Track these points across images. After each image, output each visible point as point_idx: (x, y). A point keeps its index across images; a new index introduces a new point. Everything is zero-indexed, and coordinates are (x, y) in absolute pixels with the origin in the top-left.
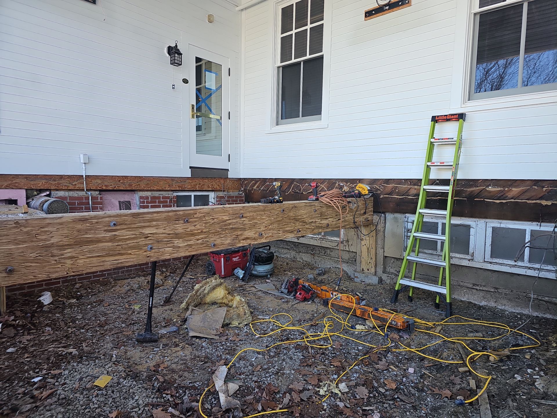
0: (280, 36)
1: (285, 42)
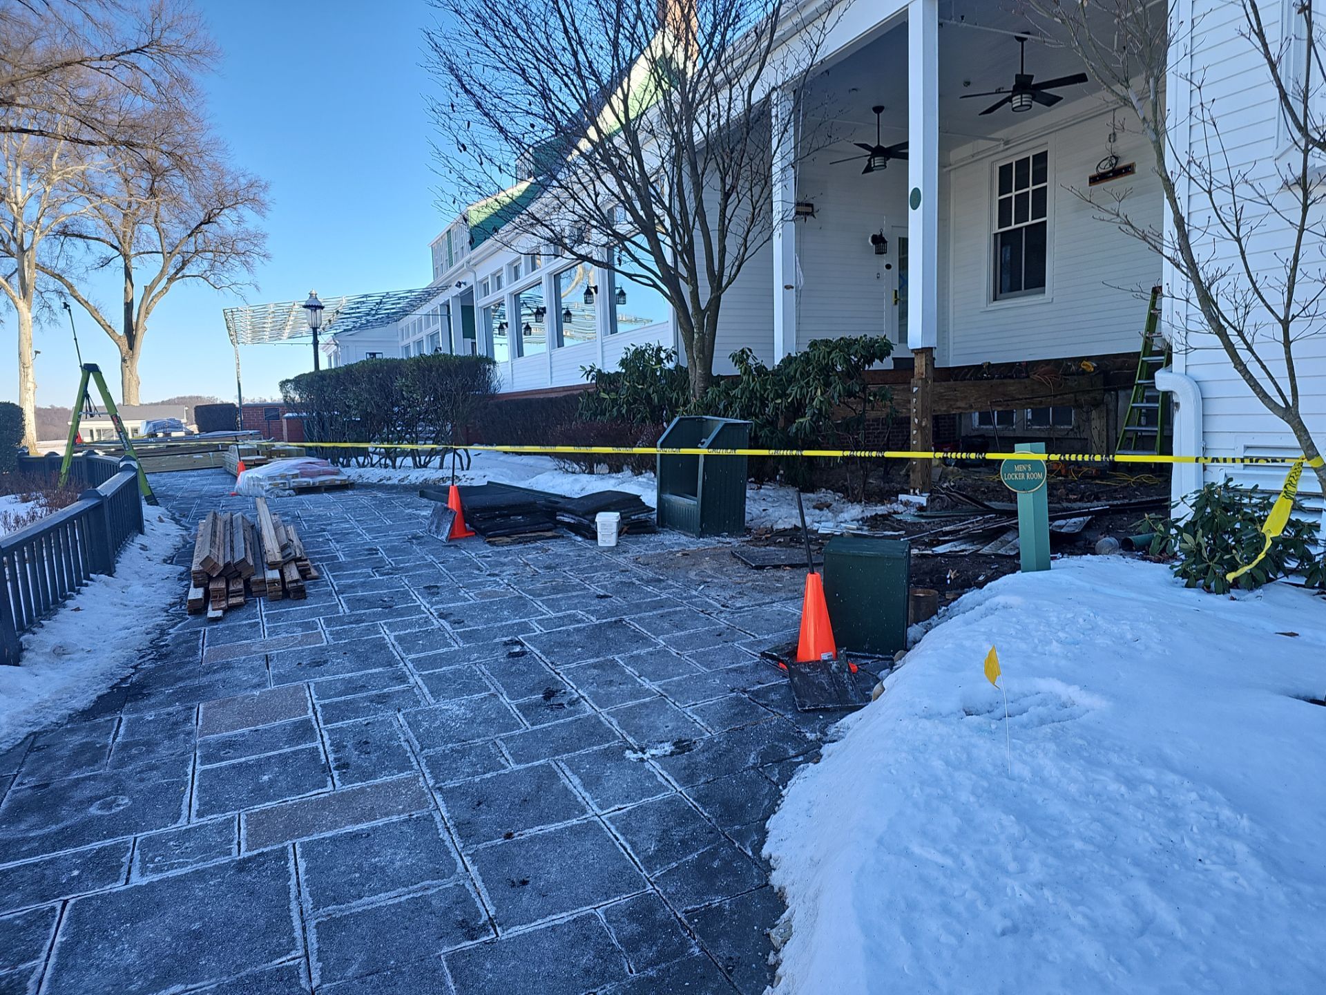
0: (997, 198)
1: (1004, 205)
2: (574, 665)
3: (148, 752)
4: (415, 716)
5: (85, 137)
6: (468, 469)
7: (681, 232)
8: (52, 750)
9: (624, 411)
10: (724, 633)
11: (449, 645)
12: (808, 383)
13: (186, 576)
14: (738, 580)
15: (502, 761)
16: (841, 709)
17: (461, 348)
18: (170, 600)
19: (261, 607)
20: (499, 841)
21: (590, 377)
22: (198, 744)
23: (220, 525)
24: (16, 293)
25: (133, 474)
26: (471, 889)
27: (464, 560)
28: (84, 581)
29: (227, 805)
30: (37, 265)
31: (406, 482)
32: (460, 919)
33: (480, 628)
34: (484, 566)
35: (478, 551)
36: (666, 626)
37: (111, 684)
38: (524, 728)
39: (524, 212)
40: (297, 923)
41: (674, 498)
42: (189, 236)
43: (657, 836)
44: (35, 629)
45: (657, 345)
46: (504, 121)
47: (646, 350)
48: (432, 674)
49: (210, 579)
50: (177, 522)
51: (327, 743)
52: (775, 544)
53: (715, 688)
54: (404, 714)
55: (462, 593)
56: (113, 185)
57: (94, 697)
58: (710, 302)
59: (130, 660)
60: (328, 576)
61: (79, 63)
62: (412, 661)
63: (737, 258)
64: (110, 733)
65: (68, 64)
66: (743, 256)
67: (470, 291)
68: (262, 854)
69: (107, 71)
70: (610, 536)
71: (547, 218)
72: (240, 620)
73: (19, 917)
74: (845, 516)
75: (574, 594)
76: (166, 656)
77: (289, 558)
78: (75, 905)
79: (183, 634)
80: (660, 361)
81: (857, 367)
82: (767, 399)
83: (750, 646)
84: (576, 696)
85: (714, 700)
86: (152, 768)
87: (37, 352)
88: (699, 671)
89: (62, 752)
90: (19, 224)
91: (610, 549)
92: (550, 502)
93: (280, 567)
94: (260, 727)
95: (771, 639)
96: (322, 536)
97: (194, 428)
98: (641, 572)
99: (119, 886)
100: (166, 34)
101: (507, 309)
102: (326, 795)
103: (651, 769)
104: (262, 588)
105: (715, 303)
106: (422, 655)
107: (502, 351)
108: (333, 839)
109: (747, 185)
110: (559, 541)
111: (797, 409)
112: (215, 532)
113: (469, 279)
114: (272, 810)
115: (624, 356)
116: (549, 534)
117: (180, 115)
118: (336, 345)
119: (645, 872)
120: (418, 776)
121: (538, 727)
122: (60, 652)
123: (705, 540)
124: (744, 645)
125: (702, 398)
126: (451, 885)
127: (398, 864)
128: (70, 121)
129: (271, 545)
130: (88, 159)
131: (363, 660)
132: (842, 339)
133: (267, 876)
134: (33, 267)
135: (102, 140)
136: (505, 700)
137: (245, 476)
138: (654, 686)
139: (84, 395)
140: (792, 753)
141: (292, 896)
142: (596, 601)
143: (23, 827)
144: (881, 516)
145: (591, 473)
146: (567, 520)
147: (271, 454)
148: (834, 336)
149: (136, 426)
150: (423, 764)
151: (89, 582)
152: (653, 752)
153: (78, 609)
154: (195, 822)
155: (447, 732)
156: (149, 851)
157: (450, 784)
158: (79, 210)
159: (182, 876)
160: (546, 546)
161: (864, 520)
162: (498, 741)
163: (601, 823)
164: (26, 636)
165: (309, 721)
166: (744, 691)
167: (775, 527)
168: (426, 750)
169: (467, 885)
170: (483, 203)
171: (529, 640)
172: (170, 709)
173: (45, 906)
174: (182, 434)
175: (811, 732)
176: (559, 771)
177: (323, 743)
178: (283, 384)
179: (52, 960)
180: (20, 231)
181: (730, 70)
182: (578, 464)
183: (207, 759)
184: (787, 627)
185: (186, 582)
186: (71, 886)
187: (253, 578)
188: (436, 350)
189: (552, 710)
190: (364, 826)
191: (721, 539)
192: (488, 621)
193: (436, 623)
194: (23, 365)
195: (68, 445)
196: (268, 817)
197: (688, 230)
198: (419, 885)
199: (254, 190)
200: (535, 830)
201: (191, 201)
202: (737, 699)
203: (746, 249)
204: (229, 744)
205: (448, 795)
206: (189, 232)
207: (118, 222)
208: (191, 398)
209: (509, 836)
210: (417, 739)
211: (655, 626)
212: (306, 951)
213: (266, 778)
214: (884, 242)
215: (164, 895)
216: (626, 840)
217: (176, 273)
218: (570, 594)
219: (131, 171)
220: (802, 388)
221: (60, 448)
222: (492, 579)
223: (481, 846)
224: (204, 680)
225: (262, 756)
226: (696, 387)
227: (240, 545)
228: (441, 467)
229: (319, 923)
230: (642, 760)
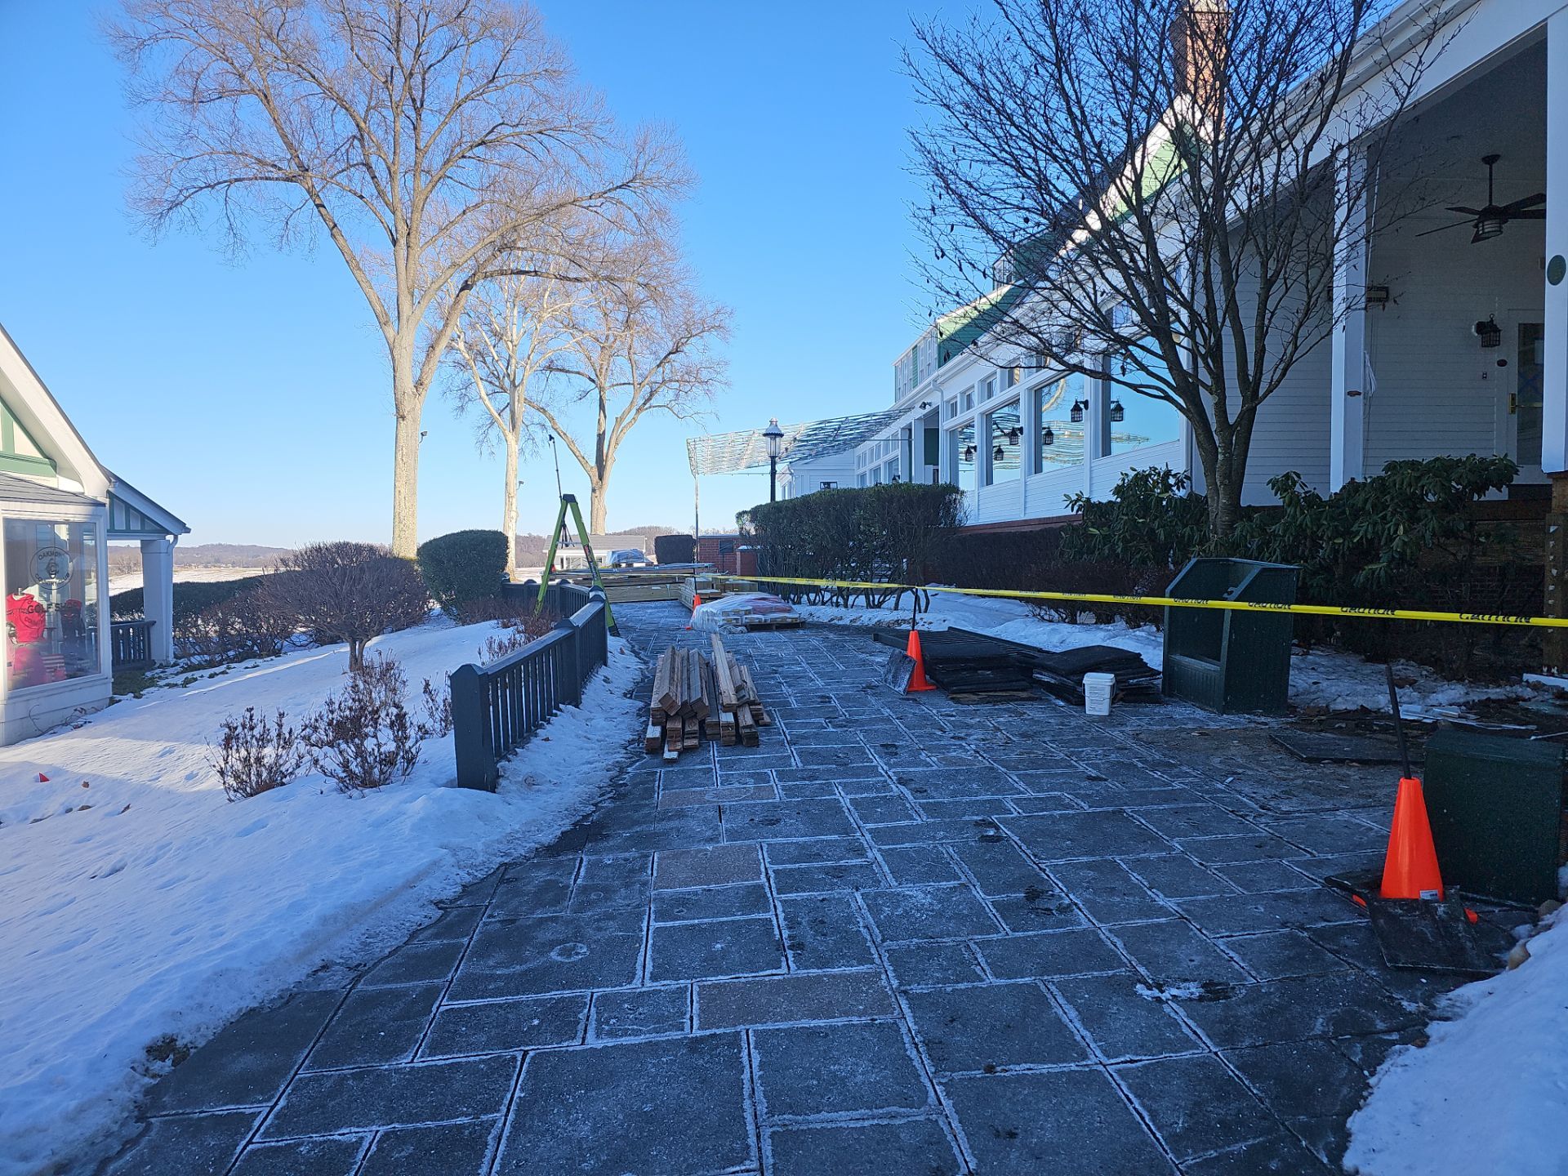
2: (1061, 862)
3: (606, 899)
4: (875, 899)
5: (572, 275)
6: (926, 612)
7: (1207, 331)
8: (519, 884)
9: (1119, 550)
10: (1266, 844)
11: (912, 818)
12: (1384, 518)
13: (645, 711)
14: (1282, 774)
15: (978, 969)
16: (1455, 973)
17: (922, 476)
18: (629, 737)
19: (714, 752)
20: (978, 1074)
21: (1076, 508)
22: (653, 897)
23: (678, 660)
24: (507, 426)
25: (601, 605)
26: (946, 1128)
27: (925, 717)
28: (554, 711)
29: (680, 972)
30: (526, 399)
31: (858, 623)
32: (935, 1165)
33: (946, 800)
34: (948, 727)
35: (940, 709)
36: (1183, 825)
37: (574, 820)
38: (1003, 933)
39: (1007, 319)
40: (750, 1128)
41: (1187, 660)
42: (658, 366)
43: (1185, 1108)
44: (510, 756)
45: (1164, 469)
46: (991, 219)
47: (1150, 475)
48: (892, 850)
49: (668, 717)
50: (637, 655)
51: (781, 916)
52: (1333, 730)
53: (1258, 918)
54: (862, 895)
55: (923, 756)
56: (593, 321)
57: (558, 833)
58: (1241, 416)
59: (591, 797)
60: (780, 723)
61: (572, 203)
62: (870, 831)
63: (1281, 360)
64: (571, 873)
65: (562, 206)
66: (1292, 356)
67: (936, 412)
68: (714, 1036)
69: (594, 209)
70: (1100, 703)
71: (1034, 325)
72: (694, 764)
73: (483, 1061)
74: (1441, 697)
75: (1059, 771)
76: (625, 795)
77: (744, 702)
78: (532, 1058)
79: (640, 774)
80: (1168, 488)
81: (1460, 497)
82: (1321, 538)
83: (1306, 865)
84: (1067, 901)
85: (1258, 934)
86: (609, 917)
87: (521, 483)
88: (1232, 892)
89: (529, 887)
90: (513, 361)
91: (1102, 719)
92: (1026, 655)
93: (734, 709)
94: (712, 886)
95: (1338, 861)
96: (773, 678)
97: (653, 558)
98: (1143, 751)
99: (575, 1045)
100: (648, 167)
101: (977, 431)
102: (780, 977)
103: (1172, 1014)
104: (716, 731)
105: (1248, 416)
106: (881, 825)
107: (968, 478)
108: (789, 1033)
109: (1301, 268)
110: (1036, 705)
111: (1367, 551)
112: (674, 668)
113: (935, 399)
114: (724, 985)
115: (1120, 483)
116: (1024, 695)
117: (657, 245)
118: (791, 474)
119: (1170, 1155)
120: (880, 973)
121: (1020, 934)
122: (530, 782)
123: (1231, 717)
124: (1297, 864)
125: (1226, 535)
126: (921, 1118)
127: (860, 1078)
128: (562, 260)
129: (726, 685)
130: (574, 296)
131: (817, 825)
132: (1437, 459)
133: (719, 1063)
134: (522, 400)
135: (587, 276)
136: (979, 894)
137: (700, 610)
138: (1171, 904)
139: (562, 525)
140: (1380, 1026)
141: (746, 1092)
142: (1087, 783)
143: (491, 963)
144: (1494, 701)
145: (1073, 622)
146: (1046, 679)
147: (725, 588)
148: (1426, 456)
149: (604, 556)
150: (885, 959)
151: (559, 713)
152: (1175, 992)
153: (547, 739)
154: (649, 985)
155: (912, 923)
156: (605, 1010)
157: (916, 989)
158: (565, 347)
159: (635, 1045)
160: (1020, 709)
161: (1470, 706)
162: (972, 945)
163: (1107, 1074)
164: (503, 763)
165: (761, 887)
166: (1302, 928)
167: (1332, 707)
168: (888, 942)
169: (941, 1123)
170: (961, 312)
171: (1005, 822)
172: (627, 855)
173: (507, 1054)
174: (643, 565)
175: (1410, 1000)
176: (1049, 996)
177: (776, 915)
178: (740, 515)
179: (511, 1116)
180: (513, 367)
181: (1280, 129)
182: (1057, 611)
183: (661, 915)
184: (1360, 845)
185: (644, 719)
186: (532, 1036)
187: (708, 720)
188: (894, 479)
189: (1037, 915)
190: (821, 1023)
191: (1252, 717)
192: (954, 794)
193: (896, 789)
194: (508, 496)
195: (545, 572)
196: (720, 992)
197: (1216, 330)
198: (885, 1110)
199: (720, 317)
200: (1020, 1069)
201: (662, 331)
202: (1291, 936)
203: (1296, 348)
204: (682, 902)
205: (915, 1001)
206: (658, 362)
207: (595, 356)
208: (650, 528)
209: (990, 1069)
210: (878, 927)
211: (1167, 824)
212: (761, 1164)
213: (719, 946)
214: (1497, 330)
215: (617, 1064)
216: (1143, 1105)
217: (644, 404)
218: (1053, 771)
219: (610, 305)
220: (1375, 524)
221: (536, 575)
222: (958, 742)
223: (957, 1075)
224: (659, 827)
225: (715, 920)
226: (1218, 521)
227: (696, 682)
228: (896, 608)
229: (773, 1132)
230: (1158, 999)
